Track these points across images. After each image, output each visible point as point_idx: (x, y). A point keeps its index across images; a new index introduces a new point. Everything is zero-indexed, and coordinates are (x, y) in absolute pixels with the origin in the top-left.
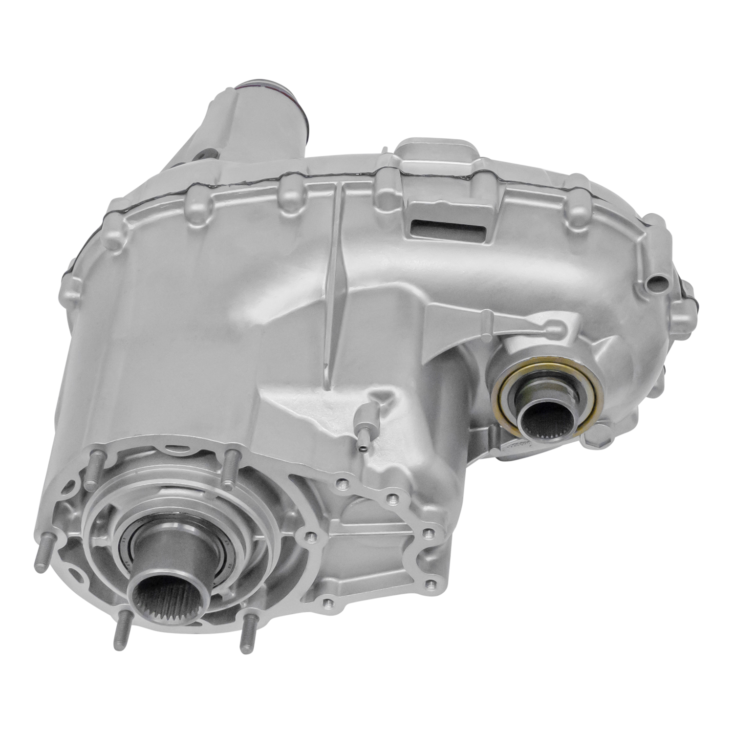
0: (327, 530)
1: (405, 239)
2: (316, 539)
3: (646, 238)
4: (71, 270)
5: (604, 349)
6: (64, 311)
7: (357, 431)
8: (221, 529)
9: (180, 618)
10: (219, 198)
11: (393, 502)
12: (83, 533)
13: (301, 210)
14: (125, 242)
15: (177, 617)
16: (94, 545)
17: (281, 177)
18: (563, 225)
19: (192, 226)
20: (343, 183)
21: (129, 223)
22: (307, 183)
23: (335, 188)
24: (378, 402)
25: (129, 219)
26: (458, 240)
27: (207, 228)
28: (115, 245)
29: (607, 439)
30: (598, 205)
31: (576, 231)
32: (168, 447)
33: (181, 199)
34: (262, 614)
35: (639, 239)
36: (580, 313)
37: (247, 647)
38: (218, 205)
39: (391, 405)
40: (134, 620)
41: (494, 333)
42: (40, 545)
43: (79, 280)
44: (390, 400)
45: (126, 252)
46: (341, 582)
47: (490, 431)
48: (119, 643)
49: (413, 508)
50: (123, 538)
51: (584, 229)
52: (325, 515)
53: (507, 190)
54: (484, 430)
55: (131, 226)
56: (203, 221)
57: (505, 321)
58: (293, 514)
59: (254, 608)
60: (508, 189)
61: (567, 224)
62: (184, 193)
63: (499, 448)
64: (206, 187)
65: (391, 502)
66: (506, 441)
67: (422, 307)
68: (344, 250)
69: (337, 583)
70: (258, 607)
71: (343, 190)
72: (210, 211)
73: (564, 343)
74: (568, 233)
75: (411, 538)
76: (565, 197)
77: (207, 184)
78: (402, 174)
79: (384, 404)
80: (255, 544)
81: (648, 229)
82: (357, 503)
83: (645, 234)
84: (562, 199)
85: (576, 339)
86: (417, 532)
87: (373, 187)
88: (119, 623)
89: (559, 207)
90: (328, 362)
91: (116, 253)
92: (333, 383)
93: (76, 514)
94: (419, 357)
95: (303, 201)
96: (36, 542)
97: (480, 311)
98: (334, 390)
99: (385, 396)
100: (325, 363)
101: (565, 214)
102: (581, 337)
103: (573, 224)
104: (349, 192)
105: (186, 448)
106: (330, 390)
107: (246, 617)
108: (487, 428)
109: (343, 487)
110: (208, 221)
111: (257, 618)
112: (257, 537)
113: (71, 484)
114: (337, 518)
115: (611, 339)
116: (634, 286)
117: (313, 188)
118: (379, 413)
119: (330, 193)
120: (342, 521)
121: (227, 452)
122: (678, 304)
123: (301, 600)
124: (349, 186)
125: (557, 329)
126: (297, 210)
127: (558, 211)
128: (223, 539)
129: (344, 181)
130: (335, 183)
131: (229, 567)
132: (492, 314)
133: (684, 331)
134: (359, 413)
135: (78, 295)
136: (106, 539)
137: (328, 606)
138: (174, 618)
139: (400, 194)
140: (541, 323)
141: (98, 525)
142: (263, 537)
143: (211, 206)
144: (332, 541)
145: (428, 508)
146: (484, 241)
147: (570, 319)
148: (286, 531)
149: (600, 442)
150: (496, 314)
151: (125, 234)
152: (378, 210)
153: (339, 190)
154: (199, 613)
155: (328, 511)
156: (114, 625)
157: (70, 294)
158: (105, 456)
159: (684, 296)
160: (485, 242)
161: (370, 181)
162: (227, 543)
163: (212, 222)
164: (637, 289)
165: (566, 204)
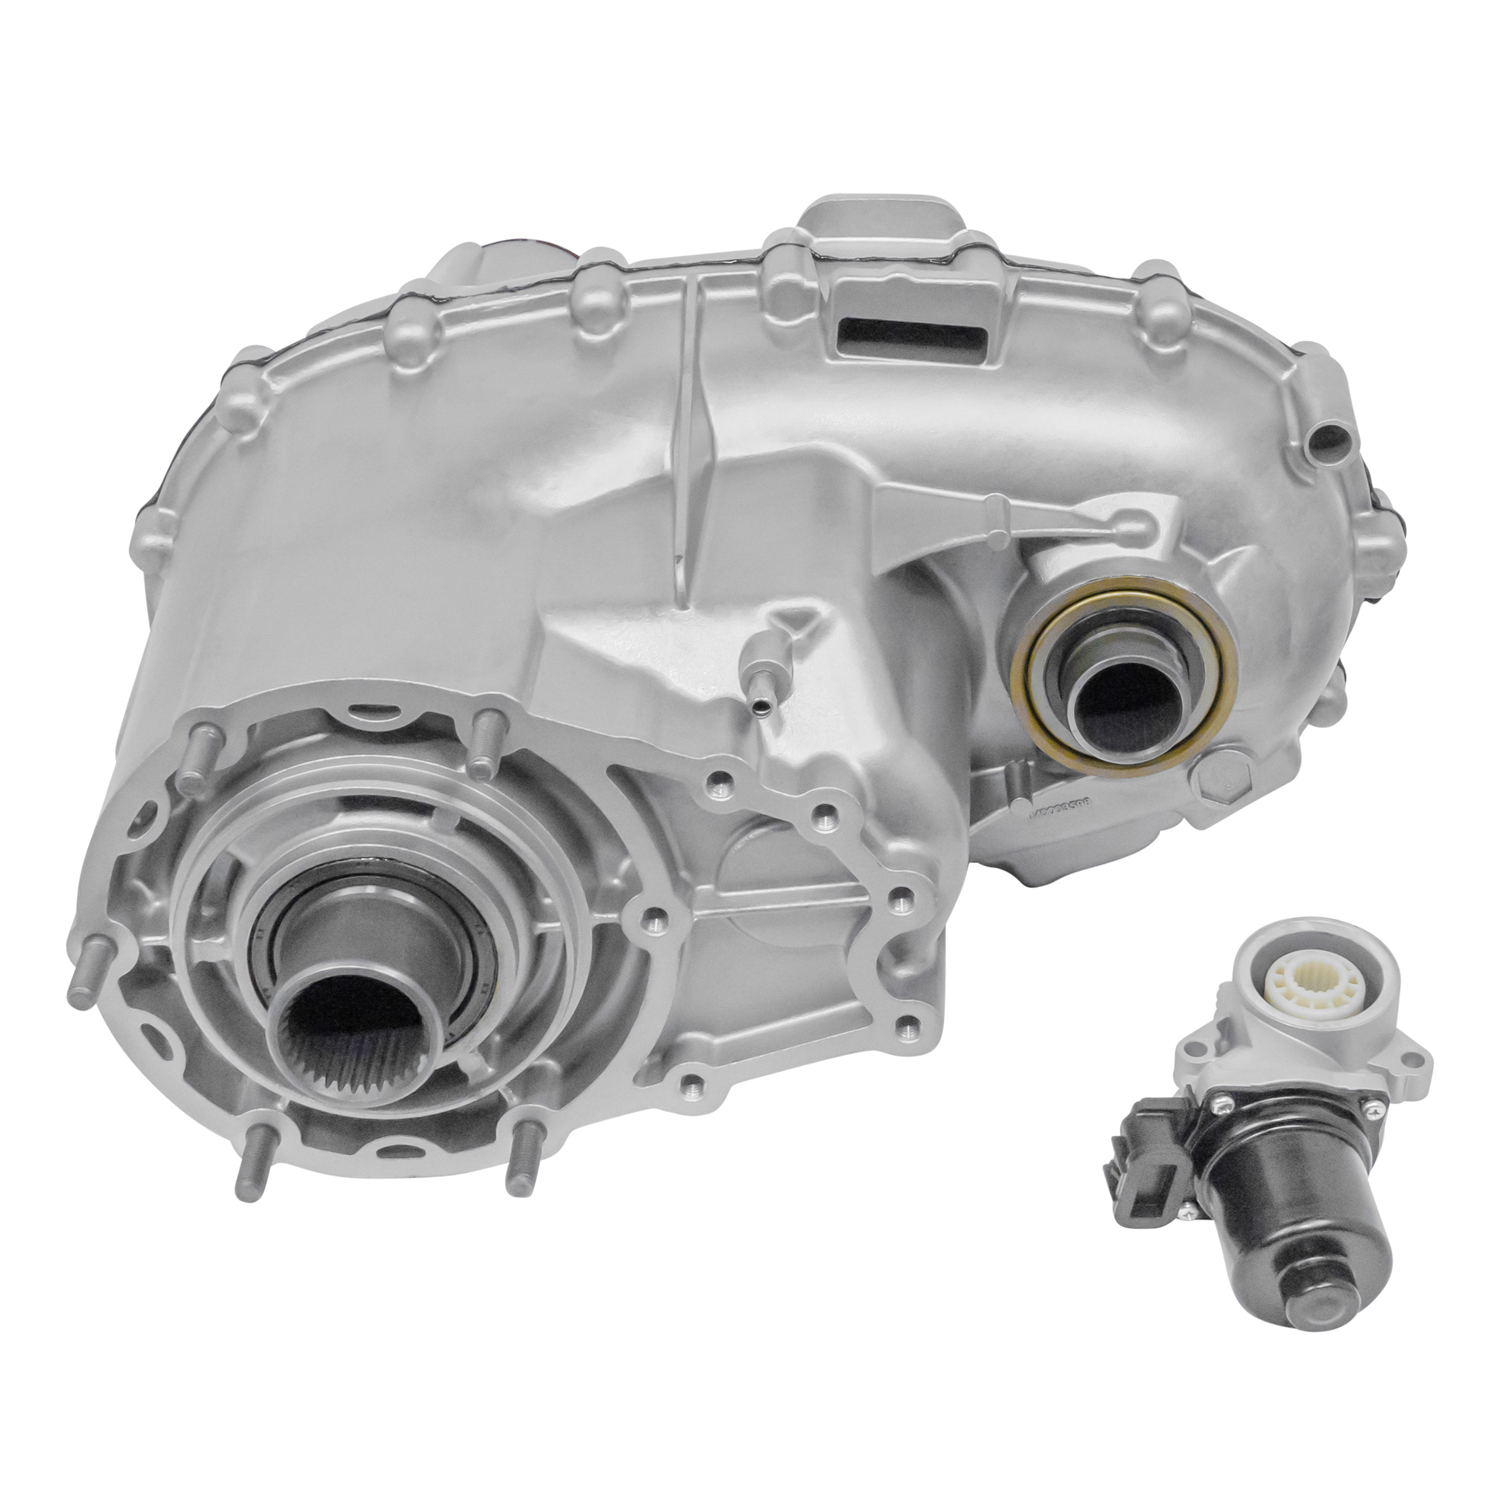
0: (690, 905)
1: (828, 361)
2: (666, 924)
3: (1297, 374)
4: (153, 502)
5: (1232, 573)
6: (138, 575)
7: (747, 681)
8: (466, 894)
9: (379, 1087)
10: (455, 319)
11: (826, 826)
12: (173, 939)
13: (617, 327)
14: (264, 415)
15: (374, 1086)
16: (197, 959)
17: (576, 273)
18: (1137, 340)
19: (399, 370)
20: (701, 277)
21: (274, 382)
22: (629, 281)
23: (683, 287)
24: (788, 631)
25: (274, 374)
26: (932, 360)
27: (428, 373)
28: (244, 420)
29: (1243, 786)
30: (1201, 307)
31: (1162, 350)
32: (355, 709)
33: (378, 326)
34: (552, 1117)
35: (1285, 376)
36: (1179, 496)
37: (522, 1178)
38: (451, 332)
39: (815, 636)
40: (279, 1151)
41: (1013, 532)
42: (78, 965)
43: (170, 512)
44: (813, 624)
45: (264, 433)
46: (718, 1041)
47: (1008, 774)
48: (247, 1183)
49: (866, 839)
50: (257, 929)
51: (1177, 348)
52: (684, 874)
53: (1025, 282)
54: (997, 773)
55: (279, 386)
56: (422, 360)
57: (1033, 517)
58: (616, 882)
59: (537, 1107)
60: (1024, 278)
61: (1145, 337)
62: (384, 315)
63: (1028, 797)
64: (426, 301)
65: (821, 826)
66: (1041, 786)
67: (867, 486)
68: (706, 383)
69: (709, 1045)
70: (546, 1104)
71: (700, 290)
72: (436, 343)
73: (1155, 552)
74: (1147, 351)
75: (864, 914)
76: (1135, 291)
77: (428, 294)
78: (817, 258)
79: (799, 637)
80: (539, 942)
81: (1301, 360)
82: (752, 840)
83: (1295, 367)
84: (1131, 295)
85: (1176, 550)
86: (877, 898)
87: (758, 282)
88: (245, 1157)
89: (1126, 310)
90: (681, 549)
91: (247, 438)
92: (693, 595)
93: (157, 904)
94: (867, 563)
95: (621, 312)
96: (72, 960)
97: (982, 498)
98: (697, 607)
99: (798, 619)
100: (677, 553)
101: (1139, 321)
102: (1185, 548)
103: (1155, 338)
104: (712, 294)
105: (393, 710)
106: (688, 608)
107: (519, 1127)
108: (1001, 768)
109: (721, 794)
110: (430, 359)
111: (541, 1128)
112: (542, 927)
113: (149, 814)
114: (709, 883)
115: (1248, 551)
116: (1284, 451)
117: (639, 289)
118: (790, 653)
119: (676, 296)
120: (719, 887)
121: (477, 716)
122: (1366, 519)
123: (635, 1080)
124: (713, 283)
125: (1137, 527)
126: (609, 327)
127: (1125, 320)
128: (471, 921)
129: (702, 274)
130: (684, 278)
131: (484, 992)
132: (1005, 502)
133: (1383, 569)
134: (749, 648)
135: (169, 541)
136: (222, 945)
137: (693, 1093)
138: (367, 1089)
139: (814, 285)
140: (1104, 515)
141: (203, 920)
142: (558, 924)
143: (437, 335)
144: (697, 927)
145: (897, 846)
146: (983, 361)
147: (1163, 507)
148: (604, 912)
149: (1230, 795)
150: (1013, 502)
151: (265, 401)
152: (771, 319)
153: (692, 290)
154: (420, 1069)
155: (690, 867)
156: (236, 1161)
157: (151, 540)
158: (221, 740)
159: (1376, 506)
160: (985, 362)
161: (753, 271)
162: (480, 929)
163: (438, 362)
164: (1290, 459)
165: (1138, 304)
